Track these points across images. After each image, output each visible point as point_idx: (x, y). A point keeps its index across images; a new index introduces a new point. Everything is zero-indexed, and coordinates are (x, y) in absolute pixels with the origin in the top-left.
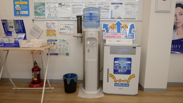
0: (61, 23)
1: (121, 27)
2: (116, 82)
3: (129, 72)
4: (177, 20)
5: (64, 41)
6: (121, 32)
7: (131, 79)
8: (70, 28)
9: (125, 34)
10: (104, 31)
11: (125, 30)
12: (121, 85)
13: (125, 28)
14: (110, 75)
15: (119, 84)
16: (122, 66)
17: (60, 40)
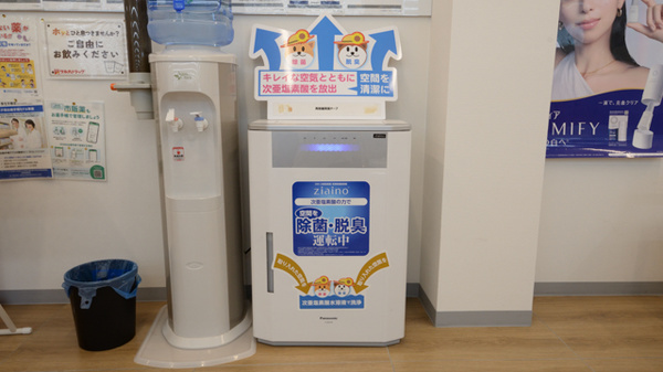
0: (58, 27)
1: (336, 46)
2: (306, 290)
3: (359, 245)
4: (583, 12)
5: (75, 109)
6: (336, 65)
7: (371, 273)
8: (101, 50)
9: (355, 78)
10: (259, 61)
11: (353, 58)
12: (327, 303)
13: (352, 49)
14: (280, 261)
15: (319, 299)
16: (331, 221)
17: (57, 106)
